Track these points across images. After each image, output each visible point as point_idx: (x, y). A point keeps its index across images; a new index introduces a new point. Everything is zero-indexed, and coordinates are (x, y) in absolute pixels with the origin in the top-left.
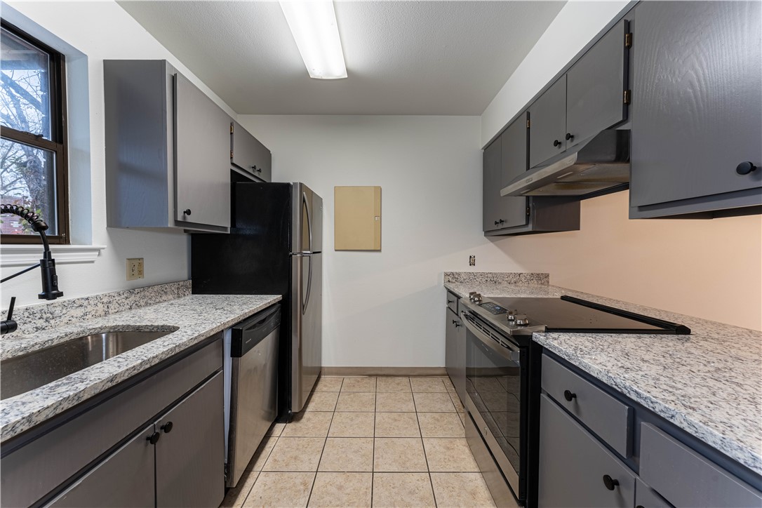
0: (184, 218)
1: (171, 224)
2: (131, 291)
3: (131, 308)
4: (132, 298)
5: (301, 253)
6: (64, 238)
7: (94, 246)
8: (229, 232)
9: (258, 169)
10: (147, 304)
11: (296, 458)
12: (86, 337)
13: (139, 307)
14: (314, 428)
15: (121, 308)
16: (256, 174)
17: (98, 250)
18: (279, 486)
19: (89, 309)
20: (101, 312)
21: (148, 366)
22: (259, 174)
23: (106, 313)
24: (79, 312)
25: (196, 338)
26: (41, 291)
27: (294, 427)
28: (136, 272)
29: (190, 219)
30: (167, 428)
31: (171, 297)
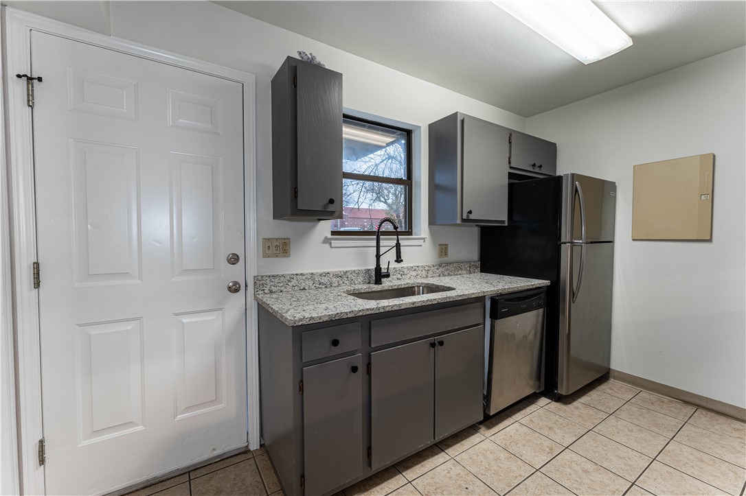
0: (468, 216)
1: (459, 221)
2: (440, 265)
3: (439, 276)
4: (441, 269)
5: (572, 243)
6: (409, 232)
7: (422, 236)
8: (507, 225)
9: (538, 165)
10: (449, 275)
11: (550, 428)
12: (414, 287)
13: (445, 276)
14: (580, 416)
15: (434, 275)
16: (537, 170)
17: (424, 239)
18: (528, 438)
19: (419, 272)
20: (424, 275)
21: (430, 303)
22: (540, 170)
23: (427, 277)
24: (414, 273)
25: (461, 296)
26: (395, 259)
27: (559, 407)
28: (443, 253)
29: (472, 217)
30: (441, 343)
31: (465, 272)
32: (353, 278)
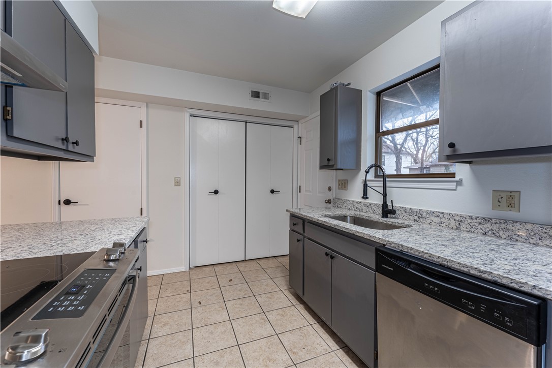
15: (473, 230)
23: (458, 229)
28: (504, 204)
32: (375, 209)
